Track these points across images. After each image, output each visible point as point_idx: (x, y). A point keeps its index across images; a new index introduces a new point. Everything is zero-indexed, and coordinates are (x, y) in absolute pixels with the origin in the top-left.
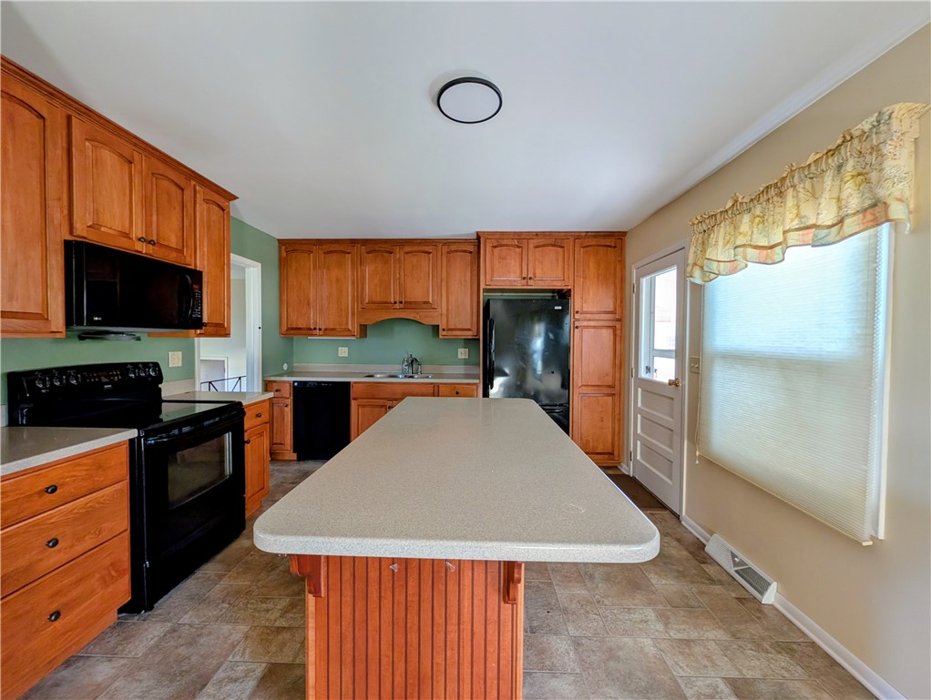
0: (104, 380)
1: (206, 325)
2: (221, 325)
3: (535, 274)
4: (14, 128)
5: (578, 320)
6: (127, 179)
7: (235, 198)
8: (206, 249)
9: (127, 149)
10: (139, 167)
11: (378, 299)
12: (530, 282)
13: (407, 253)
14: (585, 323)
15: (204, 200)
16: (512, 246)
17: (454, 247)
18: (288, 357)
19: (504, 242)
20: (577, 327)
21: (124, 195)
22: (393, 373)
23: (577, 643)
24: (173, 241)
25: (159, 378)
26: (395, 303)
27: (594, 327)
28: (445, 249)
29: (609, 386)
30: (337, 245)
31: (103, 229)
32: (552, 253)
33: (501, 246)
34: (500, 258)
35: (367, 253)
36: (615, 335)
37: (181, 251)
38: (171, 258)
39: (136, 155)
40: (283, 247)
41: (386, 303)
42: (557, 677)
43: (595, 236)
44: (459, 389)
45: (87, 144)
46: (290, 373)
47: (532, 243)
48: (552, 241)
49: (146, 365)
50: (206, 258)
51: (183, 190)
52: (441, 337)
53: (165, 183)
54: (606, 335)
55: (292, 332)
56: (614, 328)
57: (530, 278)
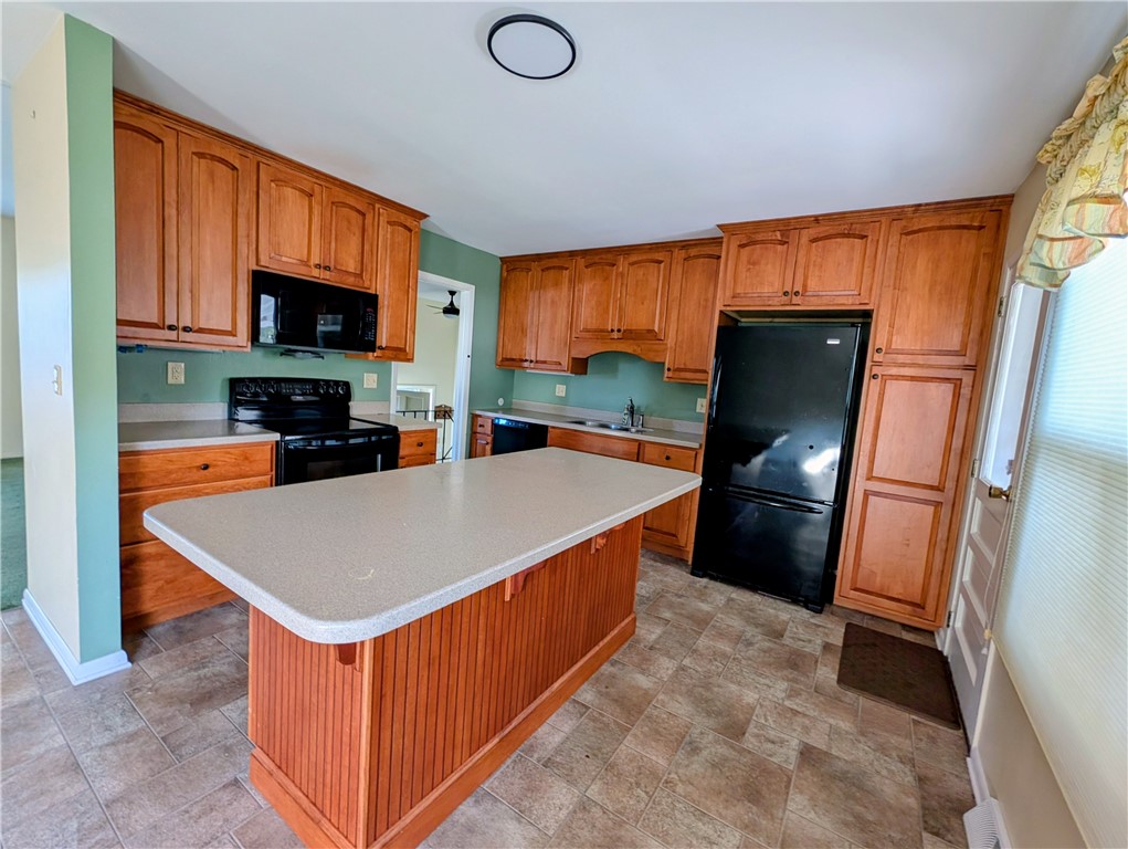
0: (297, 391)
1: (381, 348)
2: (404, 350)
3: (805, 286)
4: (213, 182)
5: (879, 364)
6: (307, 211)
7: (426, 216)
8: (387, 272)
9: (307, 182)
10: (319, 198)
11: (594, 327)
12: (796, 300)
13: (632, 264)
14: (894, 371)
15: (388, 222)
16: (772, 242)
17: (693, 252)
18: (507, 391)
19: (760, 237)
20: (875, 376)
21: (304, 225)
22: (605, 421)
23: (584, 806)
24: (352, 266)
25: (348, 396)
26: (612, 331)
27: (913, 378)
28: (683, 254)
29: (932, 488)
30: (556, 260)
31: (284, 259)
32: (841, 250)
33: (754, 243)
34: (749, 262)
35: (586, 267)
36: (957, 395)
37: (360, 275)
38: (349, 283)
39: (317, 188)
40: (505, 266)
41: (602, 331)
42: (520, 822)
43: (936, 210)
44: (672, 453)
45: (273, 185)
46: (507, 409)
47: (806, 235)
48: (844, 228)
49: (337, 383)
50: (387, 281)
51: (364, 215)
52: (665, 379)
53: (346, 211)
54: (940, 395)
55: (507, 363)
56: (957, 383)
57: (797, 293)
